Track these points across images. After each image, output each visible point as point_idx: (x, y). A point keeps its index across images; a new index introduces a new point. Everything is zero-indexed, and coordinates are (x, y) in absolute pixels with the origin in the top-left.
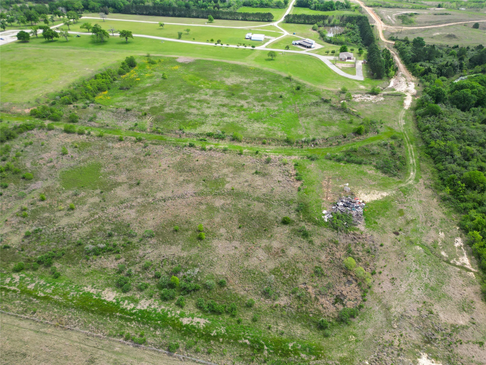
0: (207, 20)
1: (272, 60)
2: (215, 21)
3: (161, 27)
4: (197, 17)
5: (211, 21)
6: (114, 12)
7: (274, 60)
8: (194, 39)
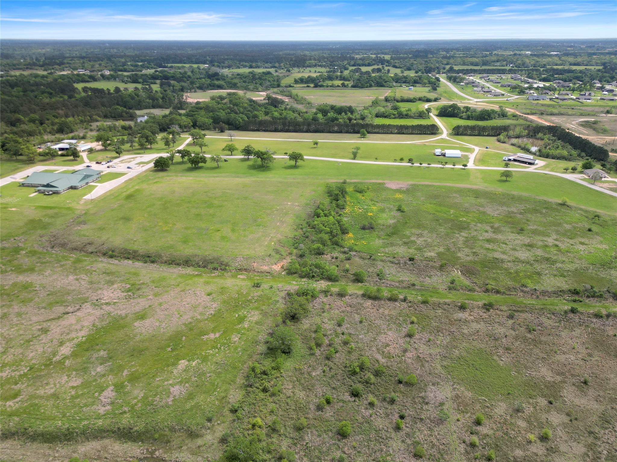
0: (359, 135)
1: (506, 181)
2: (368, 135)
3: (315, 146)
4: (340, 132)
5: (363, 136)
6: (229, 129)
7: (509, 181)
8: (376, 159)
